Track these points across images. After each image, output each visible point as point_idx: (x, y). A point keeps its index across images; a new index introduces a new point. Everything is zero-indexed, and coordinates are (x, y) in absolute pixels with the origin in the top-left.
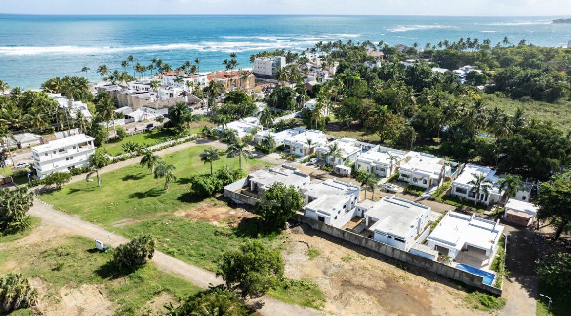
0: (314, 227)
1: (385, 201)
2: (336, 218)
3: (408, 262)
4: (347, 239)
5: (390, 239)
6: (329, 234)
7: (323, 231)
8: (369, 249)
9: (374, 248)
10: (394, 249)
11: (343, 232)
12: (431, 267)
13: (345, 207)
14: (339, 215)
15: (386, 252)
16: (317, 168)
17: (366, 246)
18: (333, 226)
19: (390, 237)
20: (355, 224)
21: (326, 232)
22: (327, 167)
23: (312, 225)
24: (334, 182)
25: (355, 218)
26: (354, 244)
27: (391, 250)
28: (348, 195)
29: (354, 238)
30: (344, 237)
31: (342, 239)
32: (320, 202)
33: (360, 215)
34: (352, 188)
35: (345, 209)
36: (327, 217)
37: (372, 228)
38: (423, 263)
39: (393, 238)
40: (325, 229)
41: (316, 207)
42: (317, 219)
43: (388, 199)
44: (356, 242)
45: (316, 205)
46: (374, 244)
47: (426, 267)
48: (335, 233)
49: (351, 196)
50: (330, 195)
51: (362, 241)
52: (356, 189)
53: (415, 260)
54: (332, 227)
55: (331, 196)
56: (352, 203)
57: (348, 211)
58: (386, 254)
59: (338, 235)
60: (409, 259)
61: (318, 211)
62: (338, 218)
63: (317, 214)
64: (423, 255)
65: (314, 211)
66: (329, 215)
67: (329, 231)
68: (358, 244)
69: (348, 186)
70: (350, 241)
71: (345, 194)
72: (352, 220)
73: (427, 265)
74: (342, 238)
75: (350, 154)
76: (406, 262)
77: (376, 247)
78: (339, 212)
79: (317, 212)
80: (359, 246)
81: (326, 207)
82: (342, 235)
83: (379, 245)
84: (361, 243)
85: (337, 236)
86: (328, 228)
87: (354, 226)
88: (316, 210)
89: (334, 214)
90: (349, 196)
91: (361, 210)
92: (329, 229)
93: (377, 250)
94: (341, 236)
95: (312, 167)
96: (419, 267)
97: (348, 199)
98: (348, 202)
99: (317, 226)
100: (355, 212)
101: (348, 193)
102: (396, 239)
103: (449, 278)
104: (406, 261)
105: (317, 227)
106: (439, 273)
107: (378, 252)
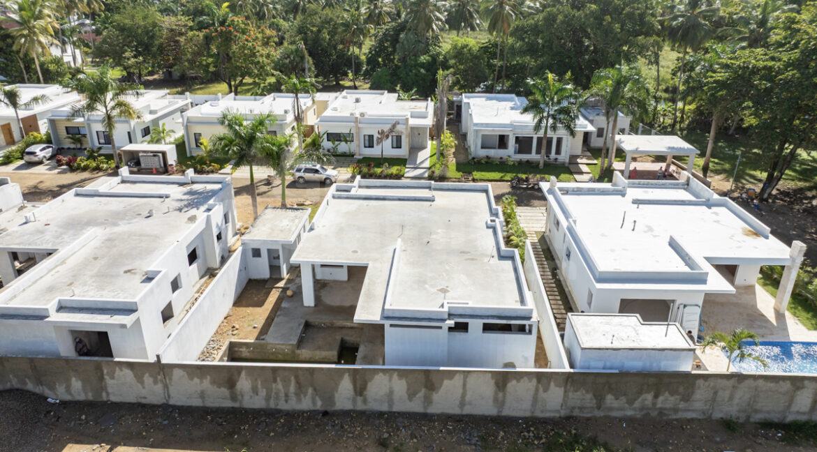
0: (56, 394)
1: (339, 198)
2: (167, 315)
3: (576, 413)
4: (255, 402)
5: (459, 336)
6: (152, 407)
7: (113, 399)
8: (381, 414)
9: (404, 404)
10: (503, 379)
11: (227, 378)
12: (682, 405)
13: (192, 257)
14: (179, 300)
15: (462, 404)
16: (56, 171)
17: (360, 406)
18: (164, 361)
19: (461, 327)
20: (259, 315)
21: (131, 398)
22: (94, 158)
23: (47, 392)
24: (123, 182)
25: (250, 291)
26: (291, 415)
27: (488, 389)
28: (193, 212)
29: (292, 388)
30: (234, 398)
31: (233, 411)
32: (71, 262)
33: (265, 273)
34: (196, 187)
35: (195, 265)
36: (124, 326)
37: (367, 312)
38: (648, 397)
39: (476, 325)
40: (121, 388)
41: (51, 289)
42: (66, 348)
43: (348, 191)
44: (306, 404)
45: (48, 280)
46: (400, 386)
47: (661, 412)
48: (184, 393)
49: (209, 210)
50: (115, 224)
51: (336, 388)
52: (219, 186)
53: (609, 398)
54: (160, 369)
55: (123, 228)
56: (219, 237)
57: (210, 273)
58: (467, 410)
59: (202, 395)
60: (582, 399)
61: (61, 308)
62: (176, 310)
63: (58, 326)
64: (635, 364)
65: (40, 316)
66: (129, 310)
67: (151, 392)
68: (319, 405)
69: (181, 184)
70: (272, 405)
71: (180, 210)
72: (240, 301)
73: (667, 401)
74: (228, 404)
75: (160, 114)
76: (568, 418)
77: (411, 395)
78: (175, 285)
79: (55, 317)
80: (325, 413)
81: (104, 277)
82: (225, 391)
83: (428, 380)
84: (330, 399)
85: (196, 402)
86: (140, 379)
87: (260, 323)
88: (51, 306)
89: (151, 301)
90: (200, 213)
91: (264, 254)
92: (148, 379)
93: (416, 406)
94: (218, 397)
95: (40, 169)
96: (630, 420)
97: (199, 225)
98: (200, 236)
99: (76, 384)
100: (244, 267)
101: (191, 205)
102: (487, 328)
103: (768, 425)
104: (563, 413)
105: (76, 389)
106: (717, 415)
107: (425, 418)
